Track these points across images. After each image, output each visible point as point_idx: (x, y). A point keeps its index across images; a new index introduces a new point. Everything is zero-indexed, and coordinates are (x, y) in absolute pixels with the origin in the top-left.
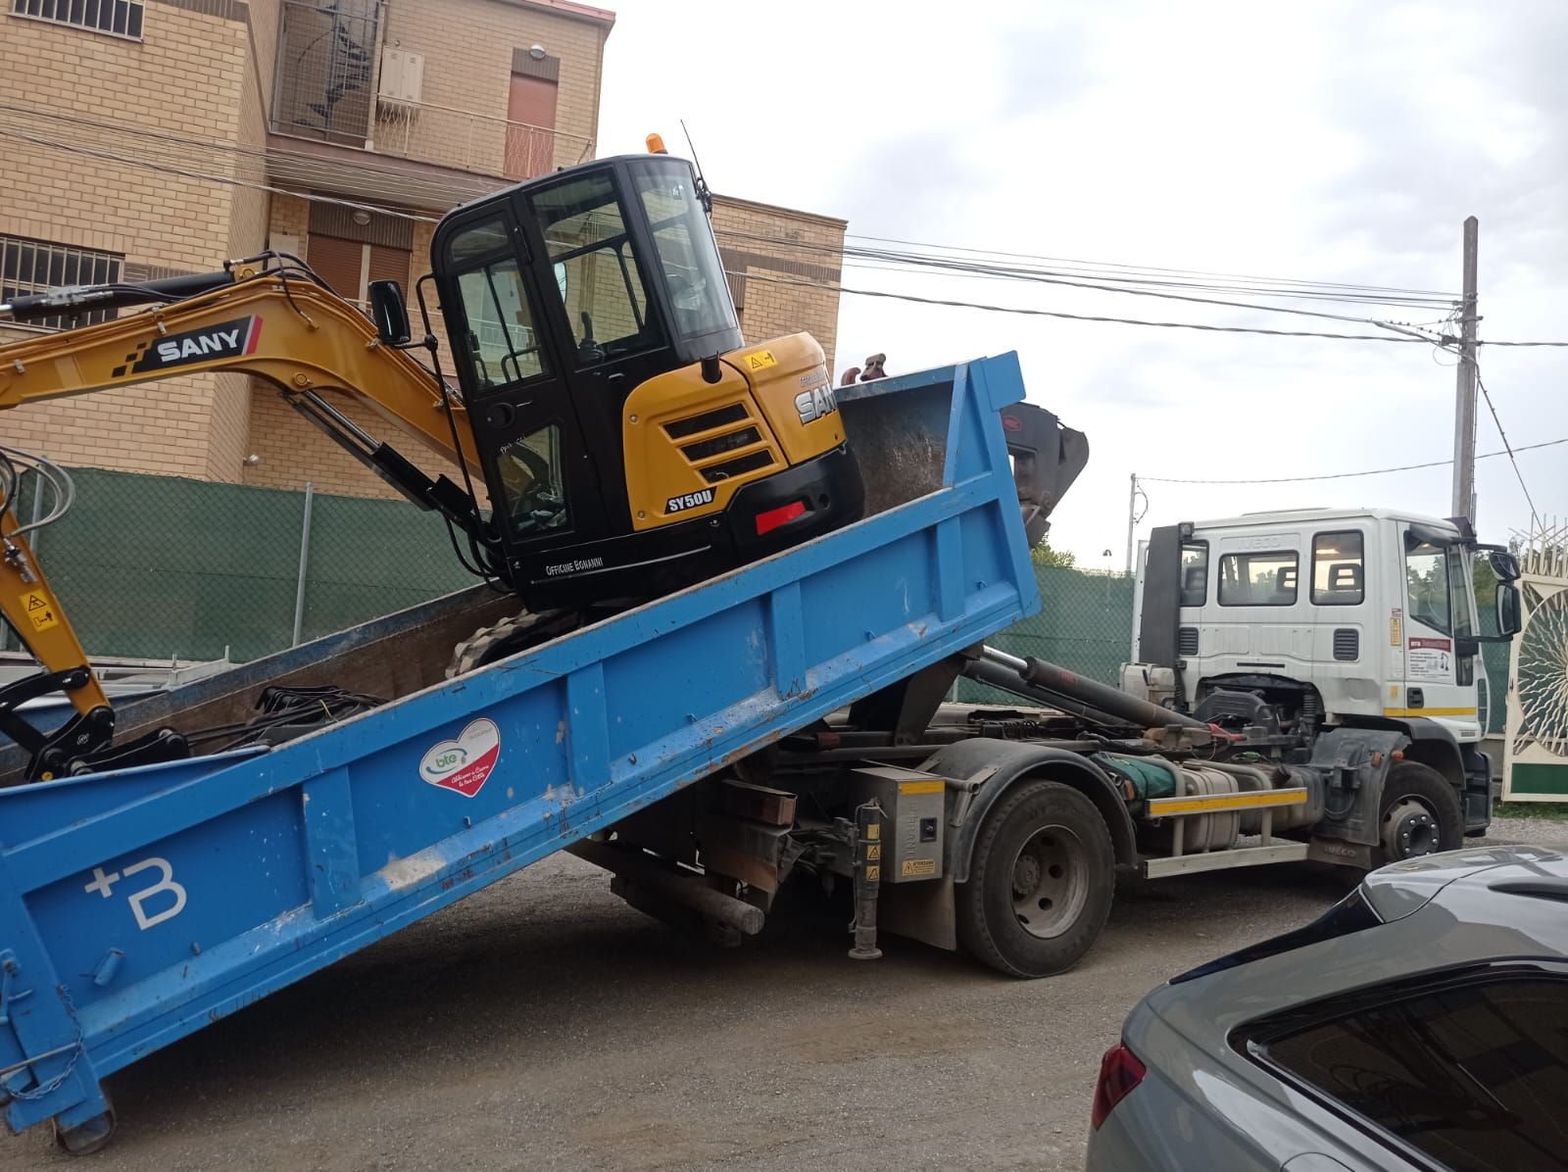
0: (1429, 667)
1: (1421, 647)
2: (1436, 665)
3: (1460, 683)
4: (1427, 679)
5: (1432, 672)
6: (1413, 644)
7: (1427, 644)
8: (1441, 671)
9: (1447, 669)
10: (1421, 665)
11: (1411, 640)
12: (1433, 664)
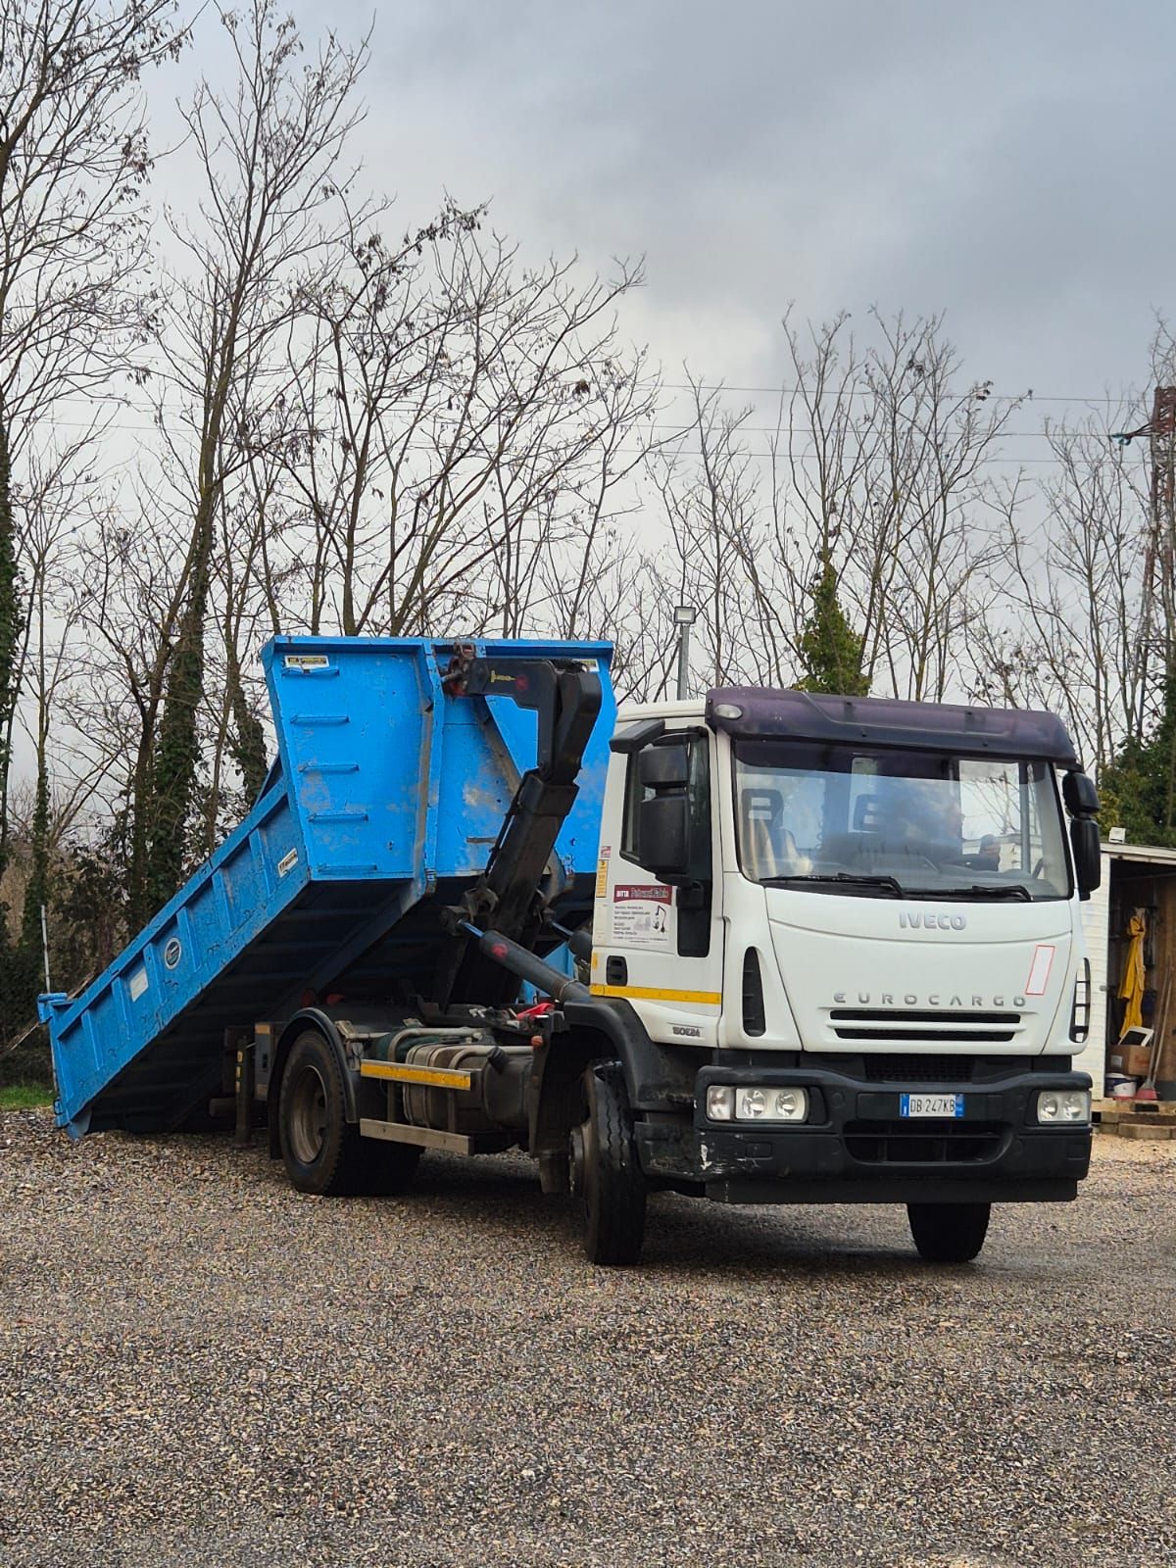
0: (639, 926)
1: (629, 898)
2: (648, 924)
3: (683, 951)
4: (633, 944)
5: (641, 934)
6: (619, 894)
7: (636, 893)
8: (657, 933)
9: (663, 930)
10: (628, 923)
11: (618, 888)
12: (644, 922)
